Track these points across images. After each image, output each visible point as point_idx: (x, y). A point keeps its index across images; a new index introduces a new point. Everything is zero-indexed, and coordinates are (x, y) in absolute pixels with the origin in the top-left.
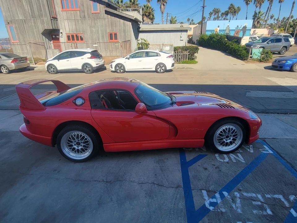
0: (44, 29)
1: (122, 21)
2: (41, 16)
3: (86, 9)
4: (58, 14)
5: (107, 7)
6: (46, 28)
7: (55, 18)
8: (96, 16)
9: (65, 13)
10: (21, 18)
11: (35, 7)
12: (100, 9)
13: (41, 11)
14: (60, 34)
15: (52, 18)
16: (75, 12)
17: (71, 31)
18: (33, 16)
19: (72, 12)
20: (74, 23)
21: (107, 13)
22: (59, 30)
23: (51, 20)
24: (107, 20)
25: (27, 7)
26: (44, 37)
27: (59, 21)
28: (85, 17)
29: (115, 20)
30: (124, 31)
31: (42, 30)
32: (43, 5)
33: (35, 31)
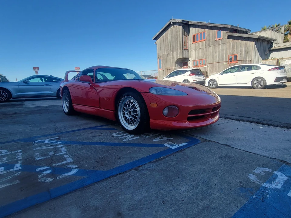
0: (177, 59)
1: (244, 42)
2: (177, 49)
3: (211, 38)
4: (189, 47)
5: (230, 32)
6: (179, 58)
7: (186, 50)
8: (219, 42)
9: (194, 44)
10: (166, 53)
11: (174, 44)
12: (223, 35)
13: (177, 46)
14: (189, 62)
15: (183, 50)
16: (202, 42)
17: (196, 58)
18: (173, 51)
19: (200, 43)
20: (200, 51)
21: (229, 37)
22: (188, 58)
23: (183, 51)
24: (228, 44)
25: (170, 45)
26: (177, 65)
27: (189, 52)
28: (209, 45)
29: (237, 43)
30: (246, 52)
31: (176, 60)
32: (180, 41)
33: (172, 61)
